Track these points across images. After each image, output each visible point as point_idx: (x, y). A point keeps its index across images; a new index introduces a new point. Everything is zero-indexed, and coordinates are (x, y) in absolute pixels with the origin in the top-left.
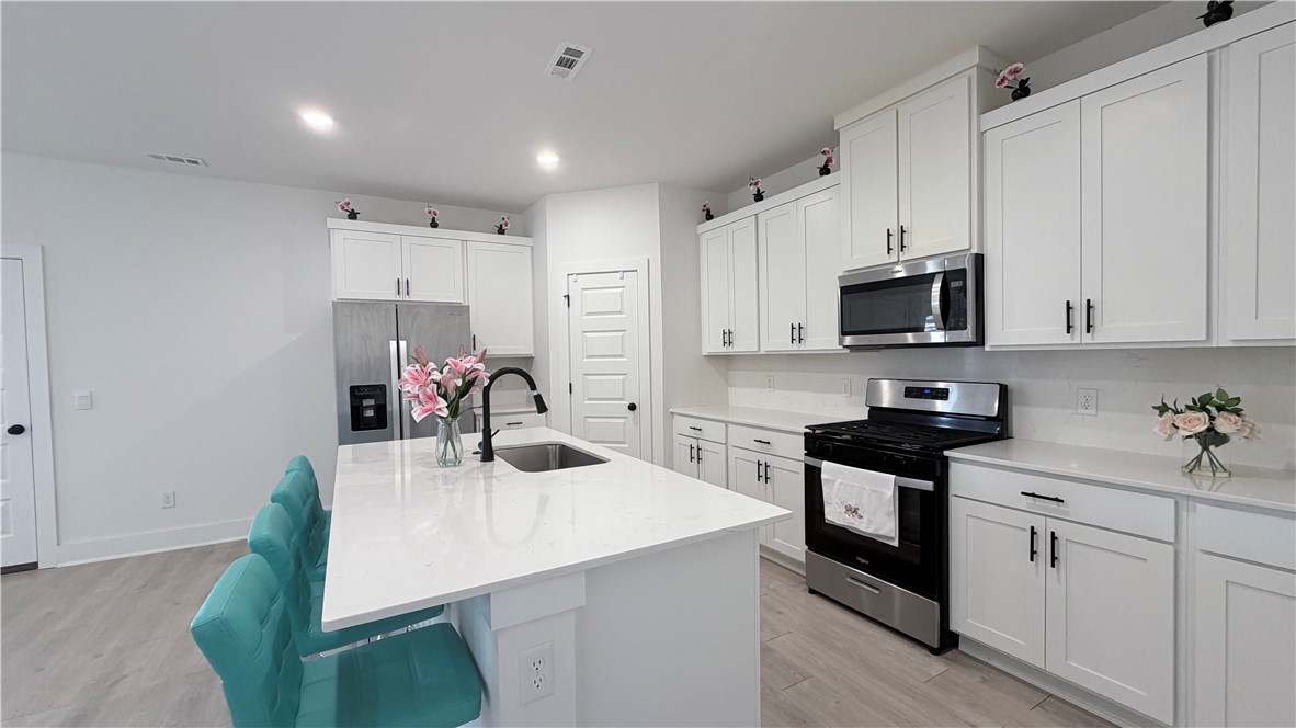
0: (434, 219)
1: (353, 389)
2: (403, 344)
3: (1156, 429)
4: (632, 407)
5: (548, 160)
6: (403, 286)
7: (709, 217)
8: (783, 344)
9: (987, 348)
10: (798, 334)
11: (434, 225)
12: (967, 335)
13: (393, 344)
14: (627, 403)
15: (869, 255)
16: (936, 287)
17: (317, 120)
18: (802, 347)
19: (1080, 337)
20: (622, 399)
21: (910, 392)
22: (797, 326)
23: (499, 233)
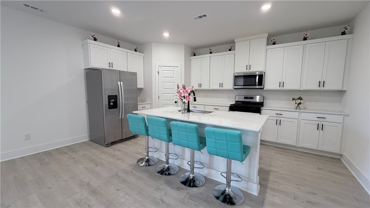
0: (118, 44)
1: (109, 96)
2: (121, 83)
3: (292, 103)
4: (176, 102)
5: (166, 35)
6: (111, 64)
7: (195, 55)
8: (217, 87)
9: (264, 89)
10: (221, 85)
11: (119, 46)
12: (262, 87)
13: (119, 82)
14: (174, 101)
15: (242, 70)
16: (257, 77)
17: (116, 11)
18: (222, 88)
19: (281, 88)
20: (173, 100)
21: (245, 98)
22: (221, 83)
23: (135, 51)
